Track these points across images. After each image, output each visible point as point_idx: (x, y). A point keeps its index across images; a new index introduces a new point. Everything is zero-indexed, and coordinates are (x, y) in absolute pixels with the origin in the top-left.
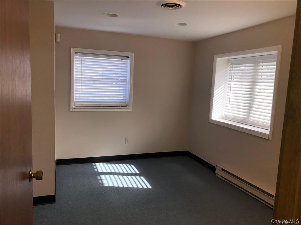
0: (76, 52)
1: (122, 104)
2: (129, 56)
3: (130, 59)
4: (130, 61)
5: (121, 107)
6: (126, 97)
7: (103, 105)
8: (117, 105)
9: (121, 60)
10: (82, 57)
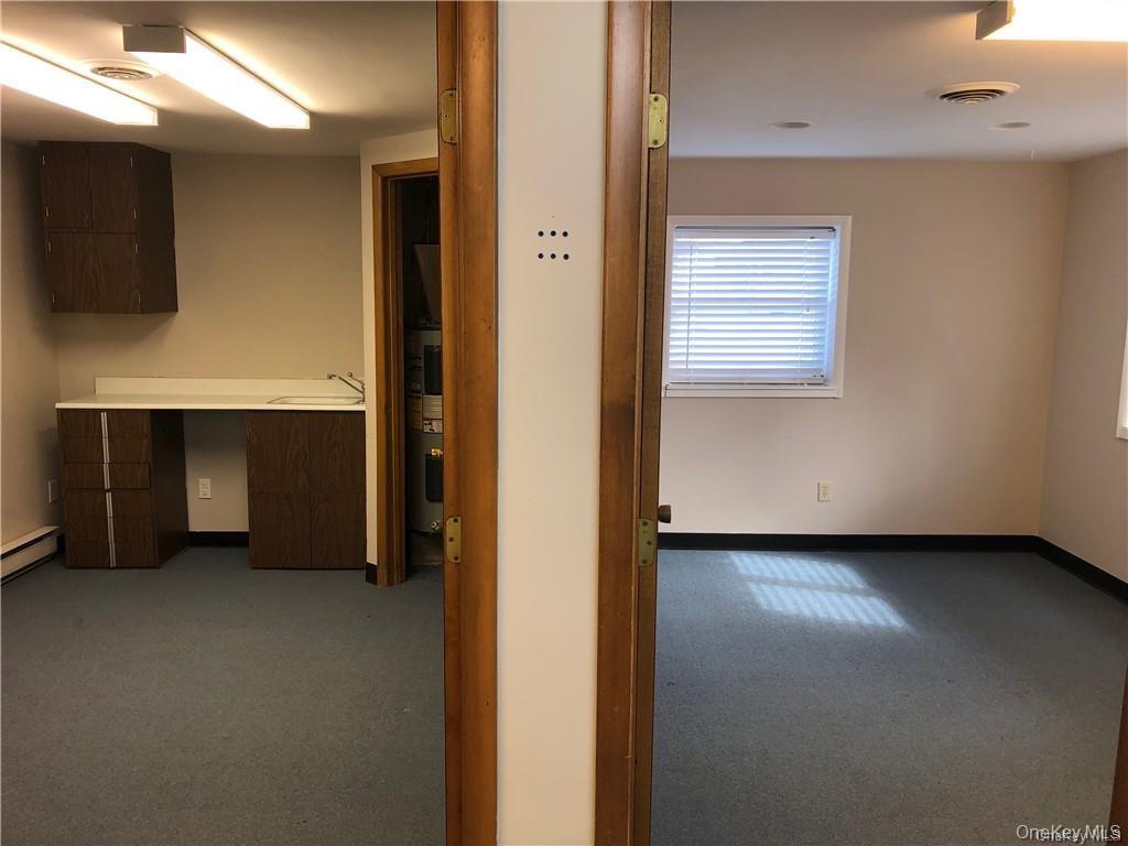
0: (678, 227)
1: (810, 376)
2: (836, 227)
3: (838, 232)
4: (839, 240)
5: (806, 387)
6: (822, 354)
7: (750, 378)
8: (794, 379)
9: (809, 240)
10: (694, 240)
